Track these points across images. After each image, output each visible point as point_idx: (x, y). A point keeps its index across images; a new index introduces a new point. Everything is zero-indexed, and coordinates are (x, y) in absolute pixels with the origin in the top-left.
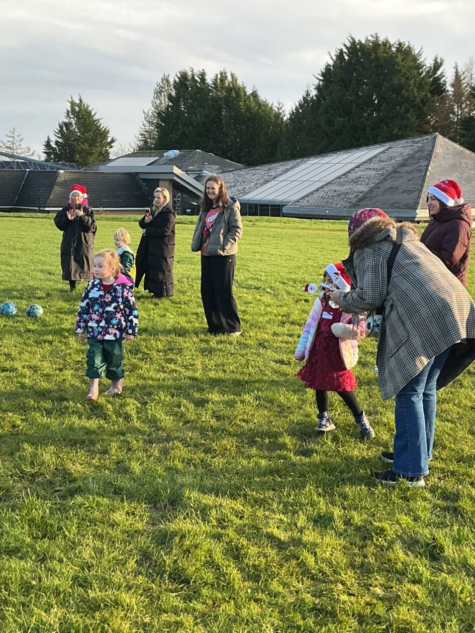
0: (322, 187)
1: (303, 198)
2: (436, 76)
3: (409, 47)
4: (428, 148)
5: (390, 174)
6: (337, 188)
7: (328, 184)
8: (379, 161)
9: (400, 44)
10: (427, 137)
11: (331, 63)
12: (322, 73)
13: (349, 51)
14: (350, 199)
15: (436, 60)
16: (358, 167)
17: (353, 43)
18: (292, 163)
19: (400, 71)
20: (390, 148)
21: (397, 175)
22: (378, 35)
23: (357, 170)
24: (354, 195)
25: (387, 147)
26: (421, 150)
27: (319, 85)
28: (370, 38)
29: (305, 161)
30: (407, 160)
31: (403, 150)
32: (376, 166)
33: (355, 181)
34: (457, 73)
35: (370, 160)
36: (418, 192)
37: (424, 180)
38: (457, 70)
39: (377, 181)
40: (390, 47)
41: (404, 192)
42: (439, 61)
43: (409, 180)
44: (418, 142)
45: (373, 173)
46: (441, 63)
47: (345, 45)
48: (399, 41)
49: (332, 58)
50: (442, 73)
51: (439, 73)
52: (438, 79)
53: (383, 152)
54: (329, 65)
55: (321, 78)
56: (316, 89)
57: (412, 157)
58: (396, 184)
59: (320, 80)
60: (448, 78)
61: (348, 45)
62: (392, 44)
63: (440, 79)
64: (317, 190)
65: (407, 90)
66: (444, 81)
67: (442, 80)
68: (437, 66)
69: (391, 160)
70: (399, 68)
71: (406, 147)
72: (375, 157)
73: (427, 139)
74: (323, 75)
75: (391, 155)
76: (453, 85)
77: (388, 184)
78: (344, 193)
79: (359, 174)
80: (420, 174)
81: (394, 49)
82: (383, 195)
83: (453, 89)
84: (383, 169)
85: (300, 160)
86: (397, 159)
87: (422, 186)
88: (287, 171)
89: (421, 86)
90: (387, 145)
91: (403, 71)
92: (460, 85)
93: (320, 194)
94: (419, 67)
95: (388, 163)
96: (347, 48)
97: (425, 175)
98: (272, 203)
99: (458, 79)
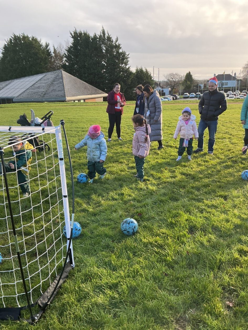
0: (26, 91)
1: (20, 95)
2: (48, 49)
3: (36, 38)
4: (60, 75)
5: (51, 84)
6: (32, 91)
7: (27, 89)
8: (44, 80)
9: (33, 37)
10: (58, 71)
11: (6, 44)
12: (4, 47)
13: (13, 39)
14: (40, 94)
15: (46, 43)
16: (37, 82)
17: (15, 36)
18: (7, 82)
19: (35, 47)
20: (46, 75)
21: (53, 85)
22: (24, 34)
23: (37, 83)
24: (41, 93)
25: (45, 75)
26: (58, 76)
27: (3, 52)
28: (22, 34)
29: (13, 81)
30: (55, 79)
31: (51, 76)
32: (43, 82)
33: (39, 87)
34: (54, 48)
35: (40, 80)
36: (63, 91)
37: (64, 86)
38: (54, 47)
39: (47, 87)
40: (29, 38)
41: (59, 91)
42: (47, 44)
43: (59, 87)
44: (56, 73)
45: (44, 84)
46: (49, 45)
47: (12, 37)
48: (32, 36)
49: (6, 42)
50: (49, 48)
51: (48, 48)
52: (48, 50)
53: (44, 76)
54: (6, 45)
55: (3, 49)
56: (2, 54)
57: (56, 78)
58: (55, 88)
59: (3, 50)
60: (52, 50)
61: (13, 37)
62: (29, 37)
63: (49, 50)
64: (24, 92)
65: (39, 54)
66: (50, 51)
67: (50, 50)
68: (47, 46)
69: (48, 79)
70: (34, 46)
71: (52, 75)
72: (42, 78)
73: (58, 72)
74: (4, 48)
75: (48, 77)
76: (54, 53)
77: (52, 88)
78: (36, 92)
79: (38, 85)
80: (61, 84)
81: (31, 39)
82: (51, 92)
83: (54, 54)
84: (47, 83)
85: (11, 81)
86: (51, 79)
87: (64, 88)
88: (7, 85)
89: (43, 53)
90: (44, 74)
91: (36, 47)
92: (56, 53)
93: (26, 93)
94: (41, 46)
95: (48, 80)
96: (13, 38)
97: (63, 84)
98: (7, 98)
99: (55, 50)
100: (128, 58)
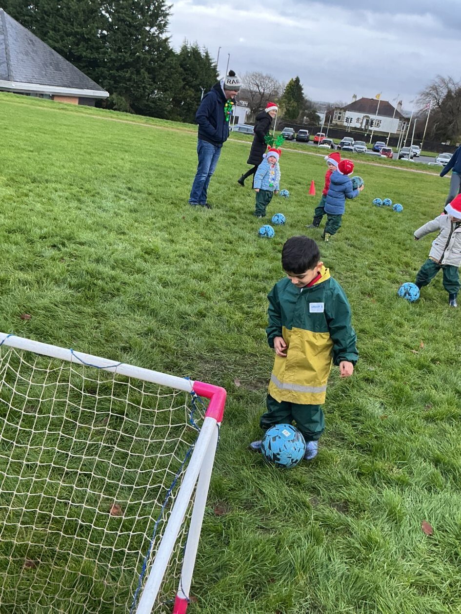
100: (168, 14)
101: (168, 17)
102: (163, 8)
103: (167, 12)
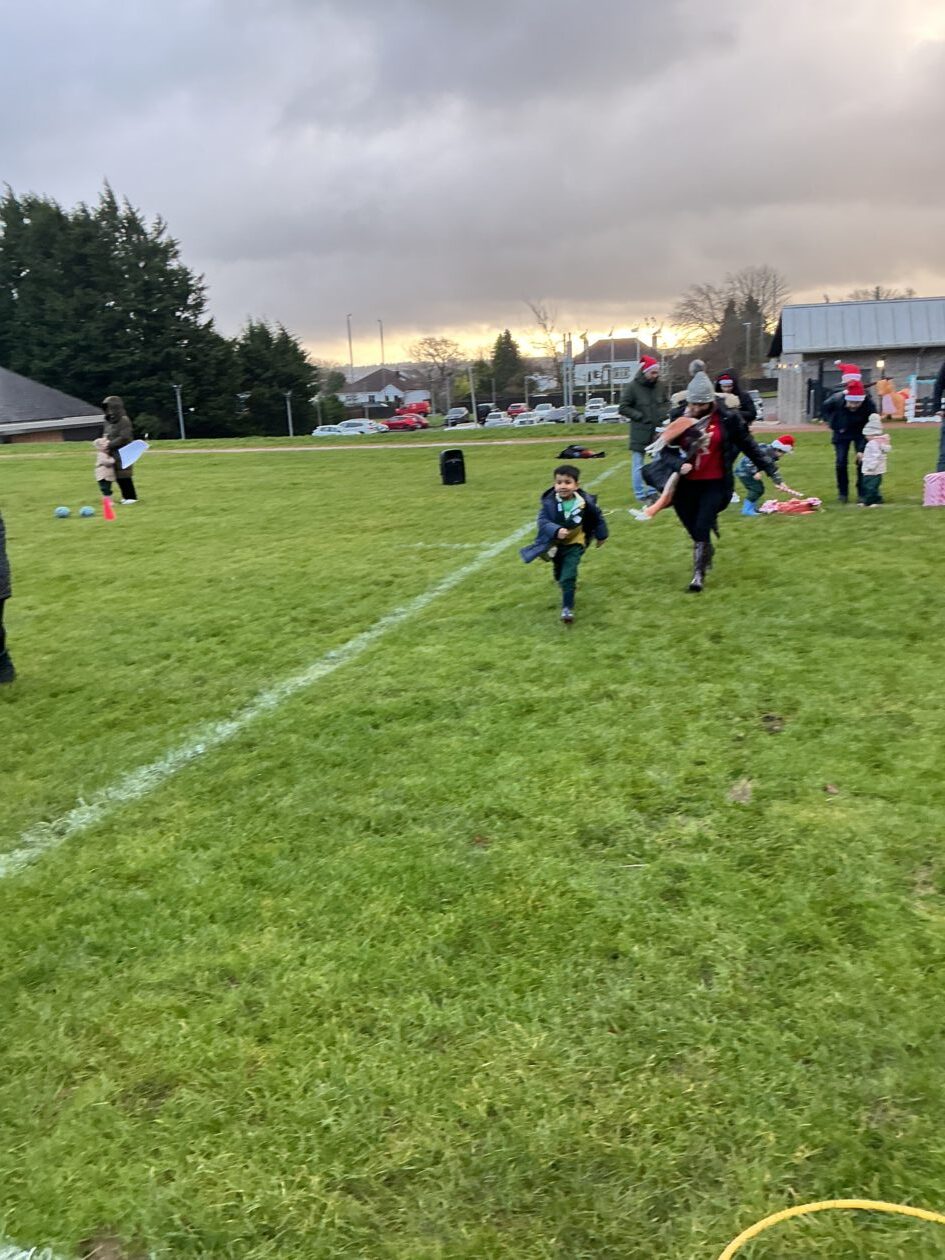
101: (204, 293)
102: (191, 282)
103: (200, 286)
